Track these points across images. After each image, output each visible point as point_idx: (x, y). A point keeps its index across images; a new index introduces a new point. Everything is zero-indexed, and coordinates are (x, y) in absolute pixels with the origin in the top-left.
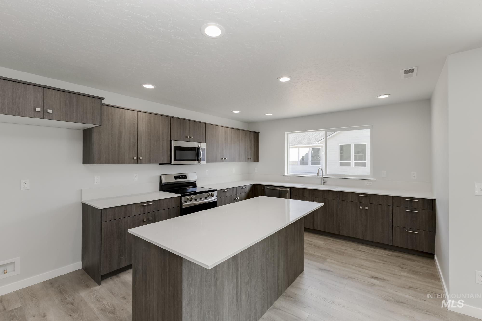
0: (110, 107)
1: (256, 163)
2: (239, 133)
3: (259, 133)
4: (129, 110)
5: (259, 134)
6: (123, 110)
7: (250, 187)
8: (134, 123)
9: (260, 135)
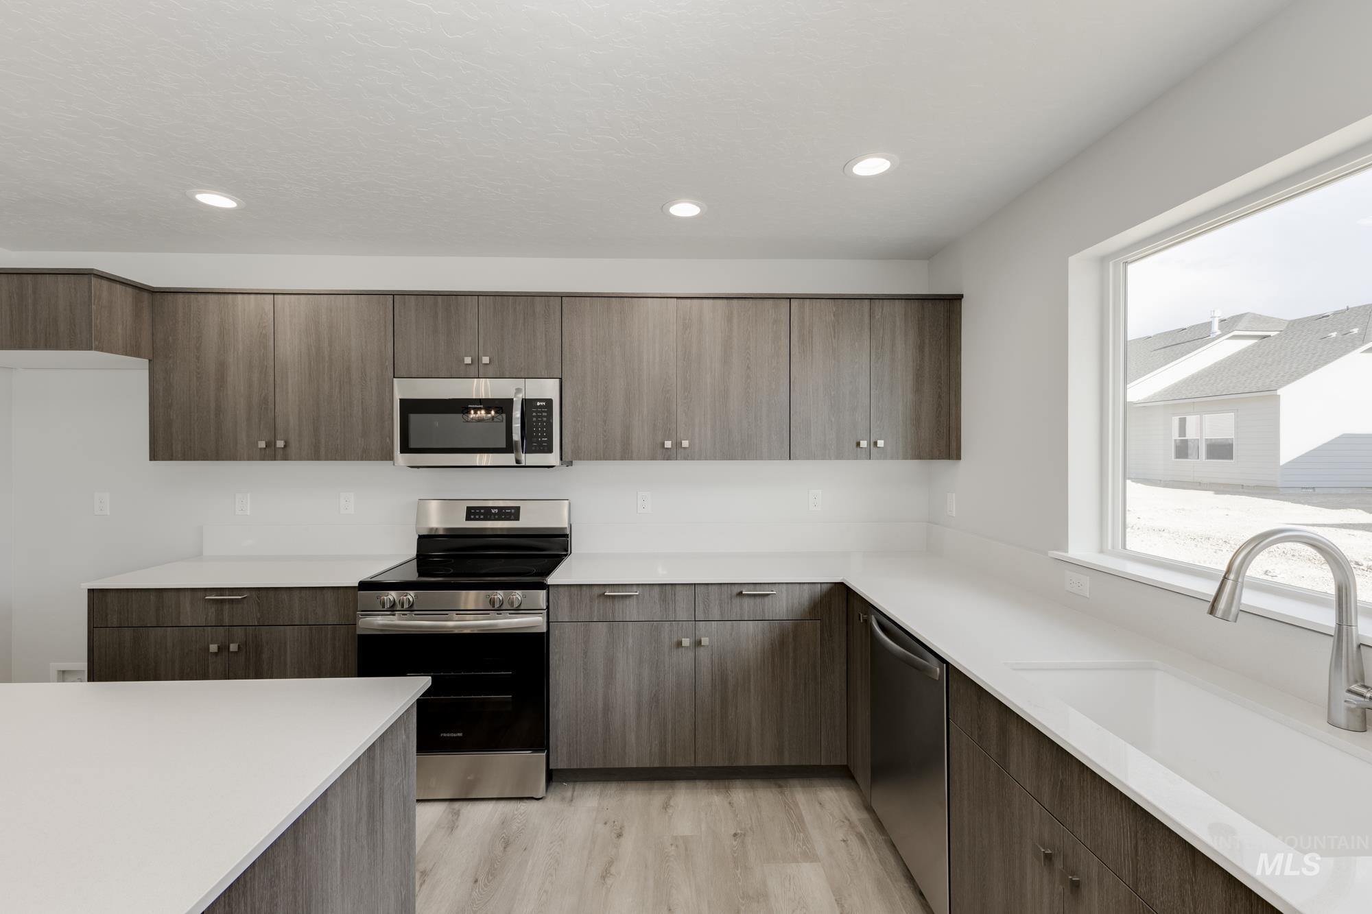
0: (193, 296)
1: (942, 466)
2: (785, 318)
3: (962, 296)
4: (246, 296)
5: (965, 303)
6: (230, 296)
7: (805, 596)
8: (261, 333)
9: (966, 306)
